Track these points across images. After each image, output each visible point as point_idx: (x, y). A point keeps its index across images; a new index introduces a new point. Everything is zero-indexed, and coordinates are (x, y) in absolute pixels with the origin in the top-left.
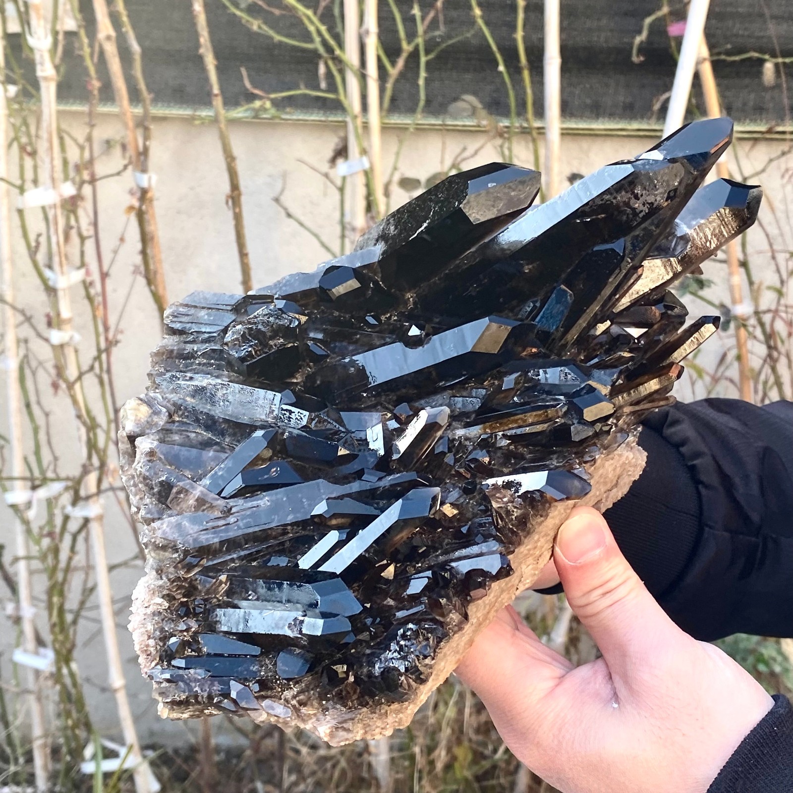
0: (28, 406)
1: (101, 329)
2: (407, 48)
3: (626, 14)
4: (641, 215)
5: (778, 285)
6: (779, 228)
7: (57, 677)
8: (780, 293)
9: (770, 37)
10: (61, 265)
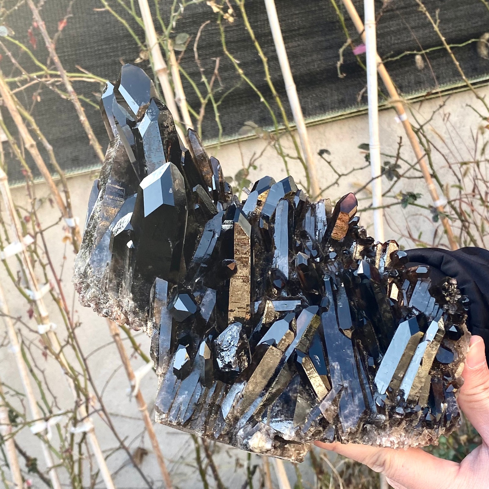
0: (31, 371)
1: (65, 313)
2: (204, 102)
3: (326, 48)
5: (458, 184)
6: (449, 149)
8: (460, 188)
9: (414, 40)
10: (35, 285)
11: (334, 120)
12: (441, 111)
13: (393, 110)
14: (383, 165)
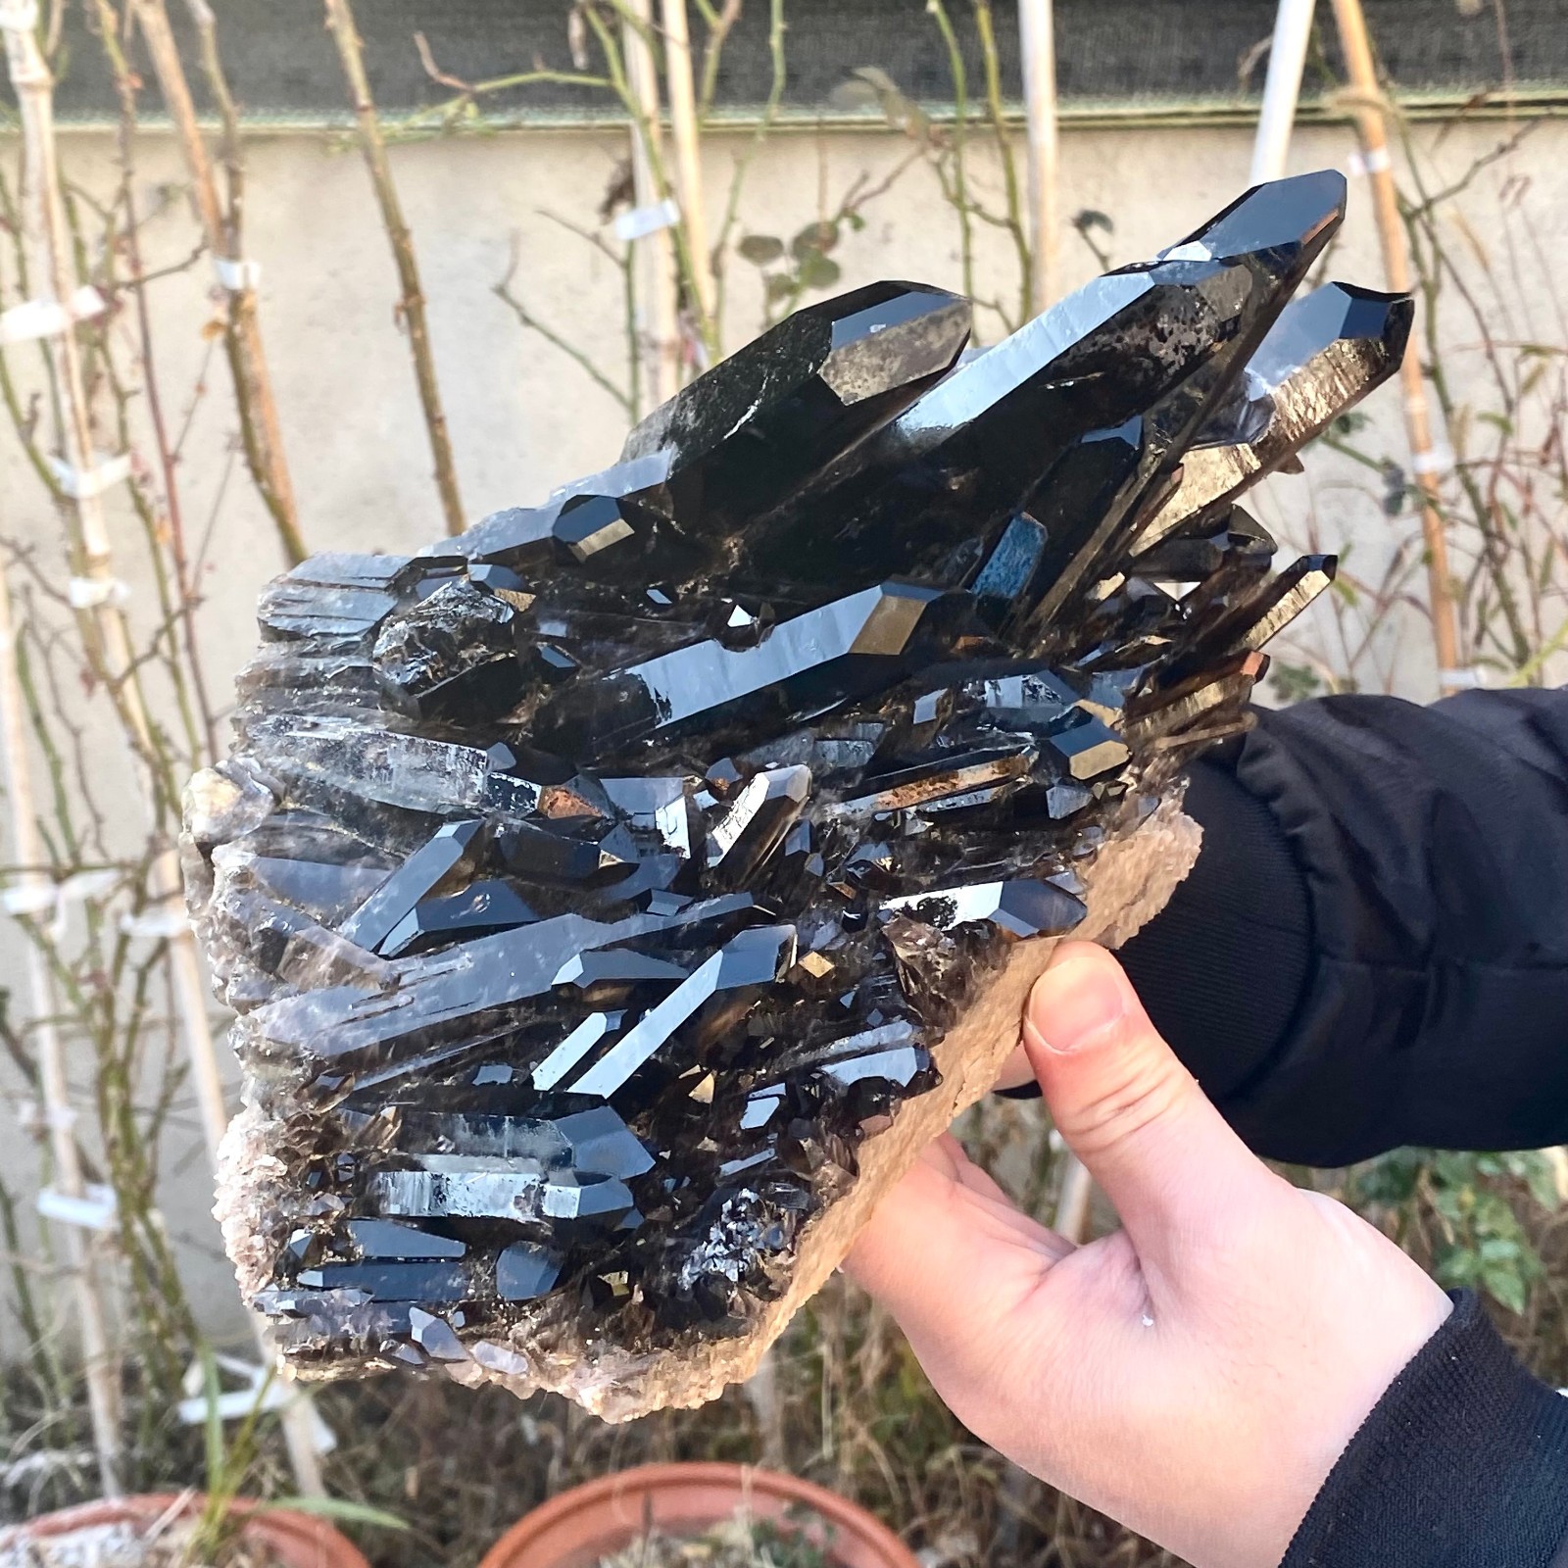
0: (38, 720)
1: (169, 564)
4: (1171, 371)
5: (1502, 412)
6: (1498, 295)
7: (123, 1240)
8: (1506, 428)
10: (82, 451)
11: (1153, 126)
12: (1502, 165)
13: (1348, 130)
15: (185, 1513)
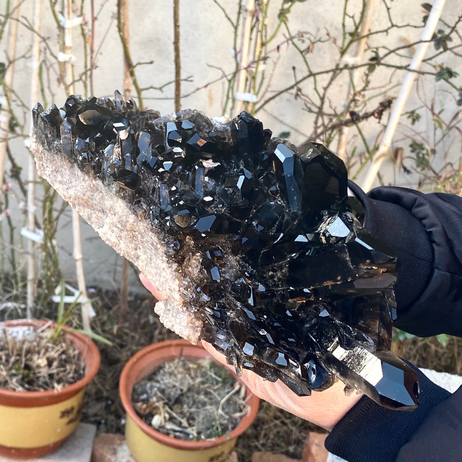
0: (42, 90)
1: (89, 51)
7: (44, 247)
10: (69, 13)
14: (436, 32)
15: (49, 327)
